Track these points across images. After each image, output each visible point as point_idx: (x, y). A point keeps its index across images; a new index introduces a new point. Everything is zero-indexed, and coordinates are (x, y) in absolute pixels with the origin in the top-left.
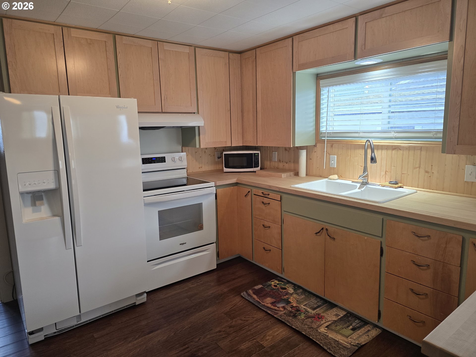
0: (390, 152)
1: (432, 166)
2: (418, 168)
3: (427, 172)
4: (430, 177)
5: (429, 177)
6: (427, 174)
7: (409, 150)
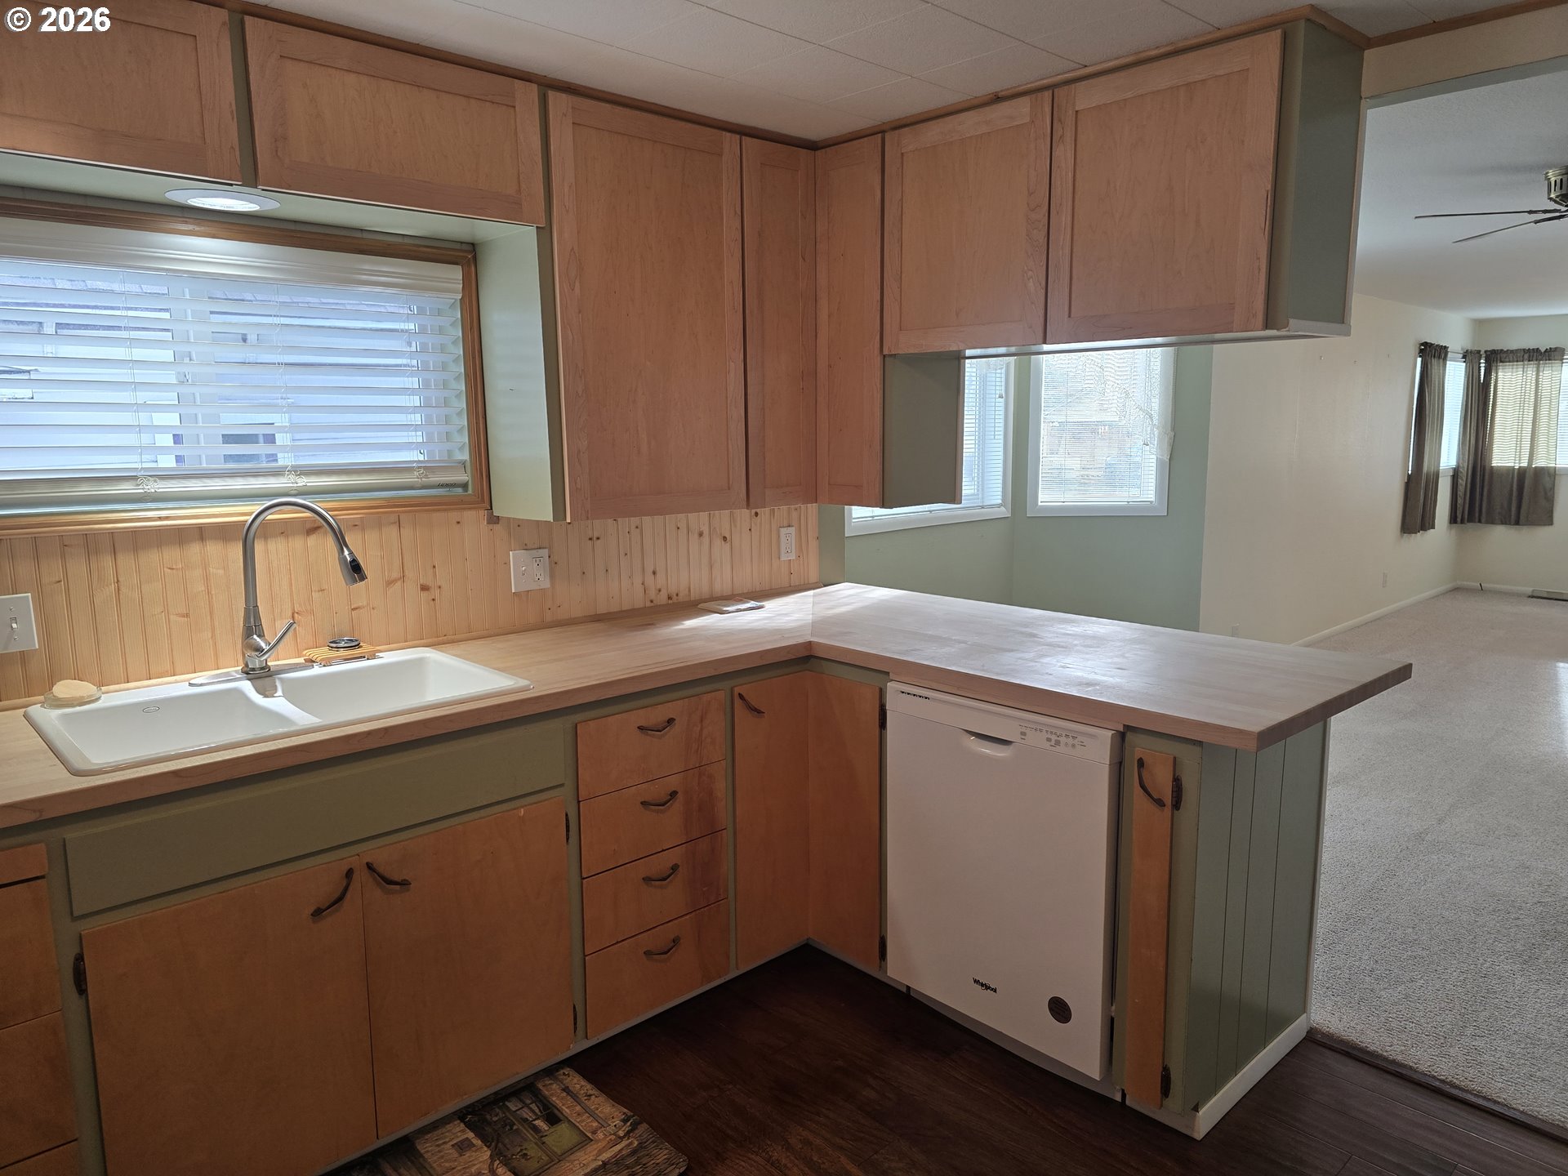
0: (297, 543)
1: (434, 567)
2: (399, 583)
3: (424, 588)
4: (434, 600)
5: (432, 602)
6: (424, 594)
7: (363, 529)
